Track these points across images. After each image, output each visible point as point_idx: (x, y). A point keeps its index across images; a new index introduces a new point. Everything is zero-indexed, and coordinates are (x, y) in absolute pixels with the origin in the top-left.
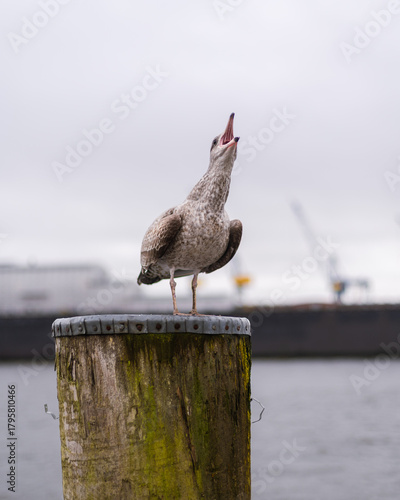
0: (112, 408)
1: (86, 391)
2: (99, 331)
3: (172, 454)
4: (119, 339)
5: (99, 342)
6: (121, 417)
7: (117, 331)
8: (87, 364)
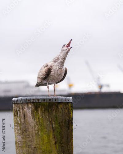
0: (30, 125)
1: (22, 120)
2: (26, 102)
3: (49, 139)
4: (32, 104)
5: (26, 105)
6: (33, 128)
7: (32, 102)
8: (23, 112)
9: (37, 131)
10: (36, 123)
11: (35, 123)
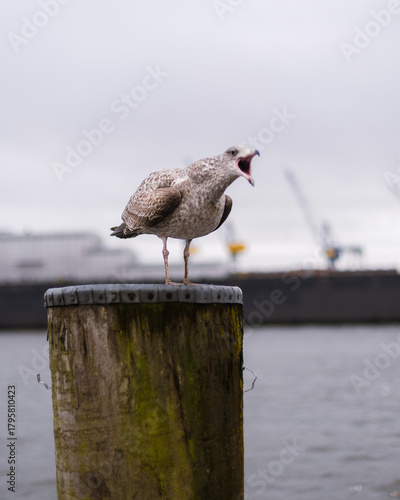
0: (104, 378)
2: (91, 301)
4: (111, 309)
5: (91, 312)
6: (114, 387)
7: (109, 301)
8: (80, 334)
9: (125, 398)
10: (123, 370)
11: (119, 370)
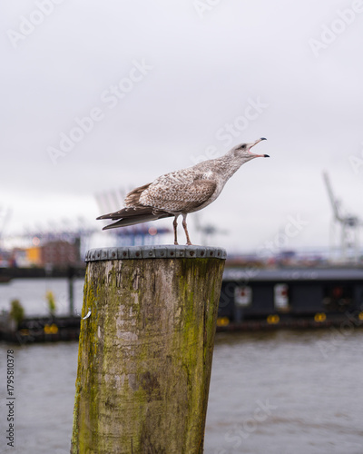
0: (166, 308)
1: (148, 297)
2: (165, 256)
4: (177, 261)
5: (163, 263)
6: (171, 314)
7: (178, 256)
8: (151, 278)
9: (178, 321)
10: (179, 303)
11: (176, 302)
